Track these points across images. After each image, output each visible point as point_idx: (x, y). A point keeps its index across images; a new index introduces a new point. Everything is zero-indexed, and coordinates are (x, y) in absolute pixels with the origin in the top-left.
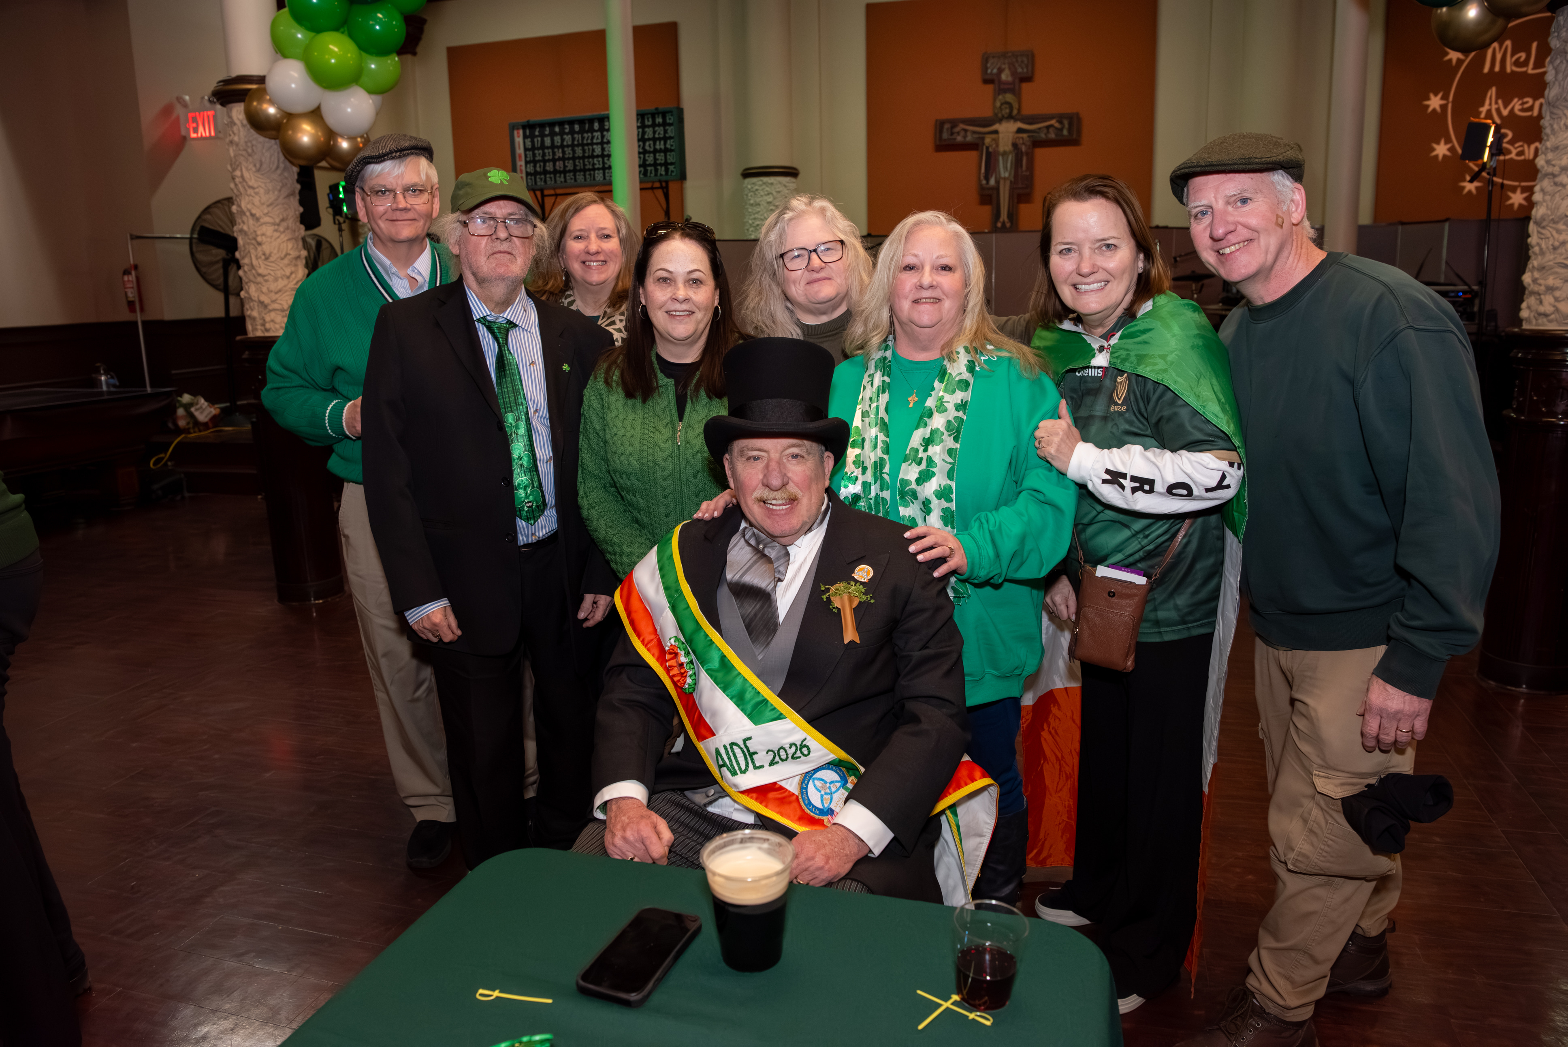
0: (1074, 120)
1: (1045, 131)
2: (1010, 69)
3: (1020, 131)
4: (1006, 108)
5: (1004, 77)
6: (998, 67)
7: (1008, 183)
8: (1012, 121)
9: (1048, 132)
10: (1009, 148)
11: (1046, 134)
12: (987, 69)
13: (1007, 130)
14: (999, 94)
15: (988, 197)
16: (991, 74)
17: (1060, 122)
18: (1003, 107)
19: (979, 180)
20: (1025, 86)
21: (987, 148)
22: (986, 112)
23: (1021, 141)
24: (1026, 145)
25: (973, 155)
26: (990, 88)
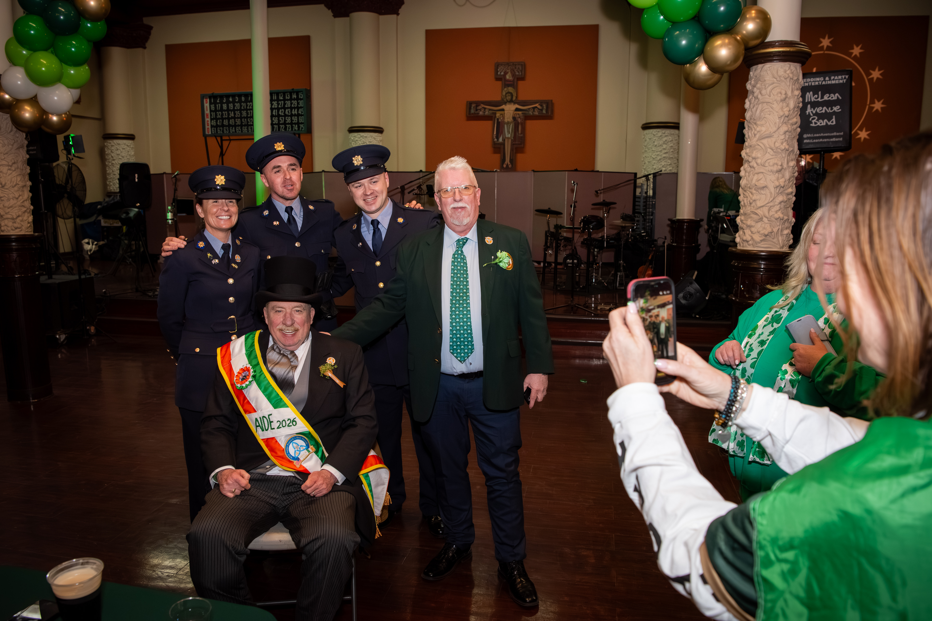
0: (549, 105)
1: (533, 110)
2: (511, 72)
3: (517, 110)
4: (509, 96)
5: (508, 77)
6: (504, 71)
7: (510, 141)
8: (513, 104)
9: (534, 111)
10: (511, 120)
11: (532, 113)
12: (498, 72)
13: (510, 109)
14: (505, 88)
15: (498, 148)
16: (500, 75)
17: (541, 106)
18: (507, 95)
19: (493, 139)
20: (520, 83)
21: (498, 119)
22: (497, 98)
23: (518, 116)
24: (521, 119)
25: (489, 123)
26: (499, 83)
